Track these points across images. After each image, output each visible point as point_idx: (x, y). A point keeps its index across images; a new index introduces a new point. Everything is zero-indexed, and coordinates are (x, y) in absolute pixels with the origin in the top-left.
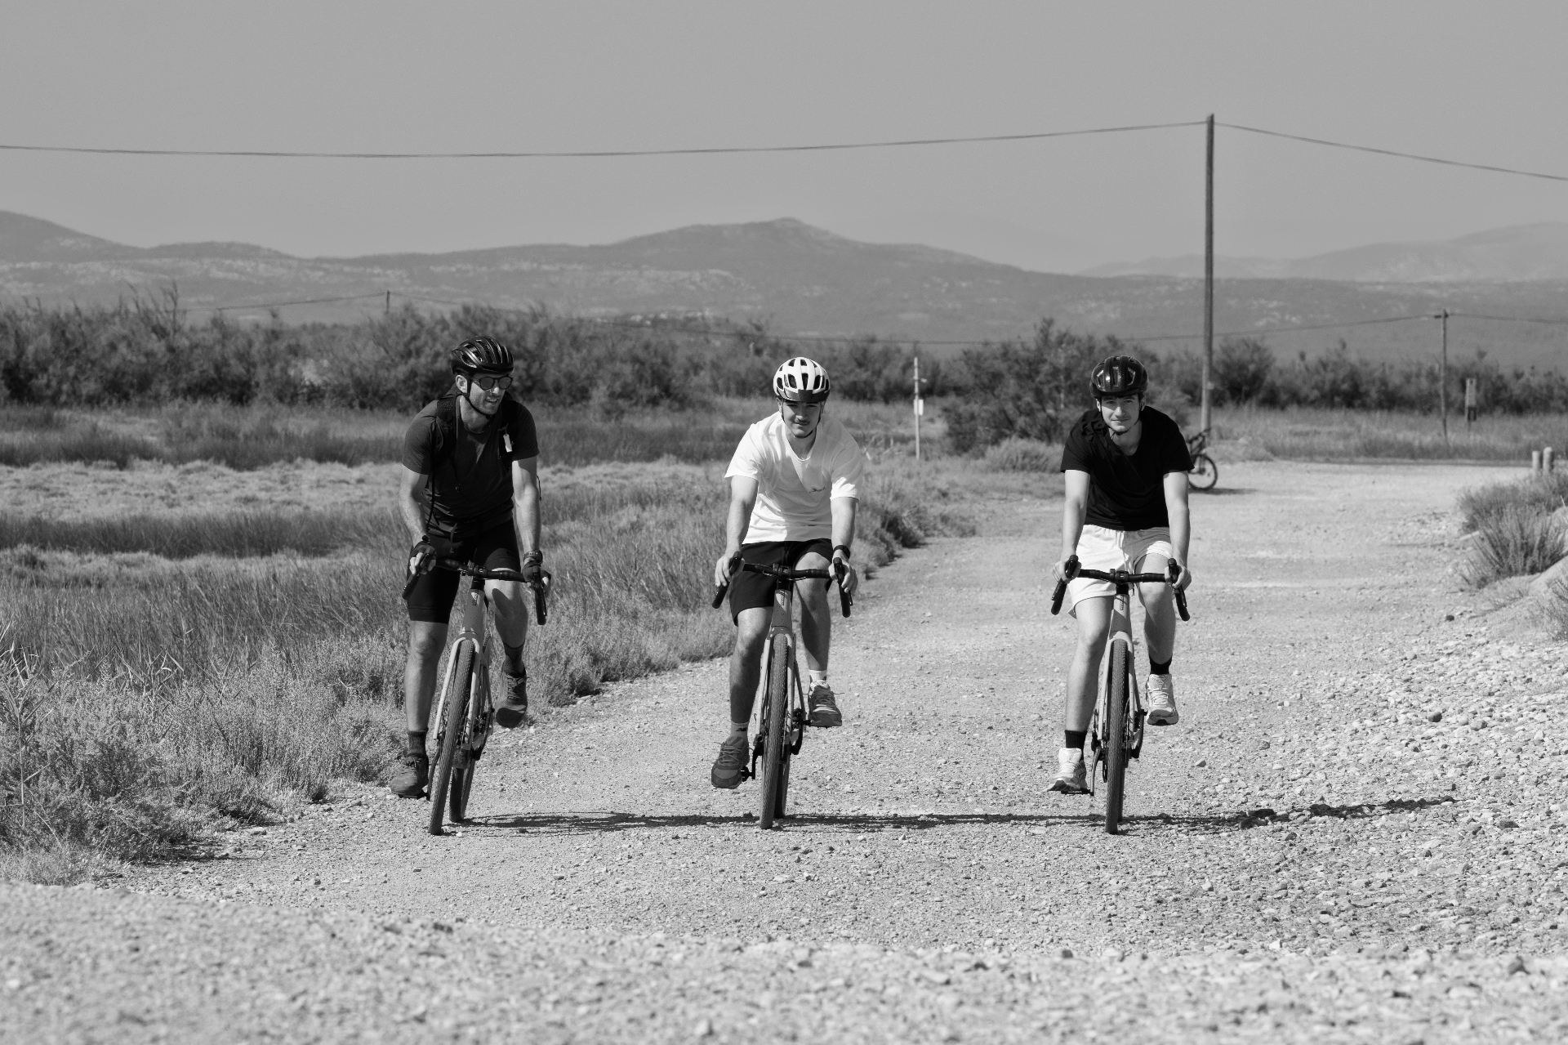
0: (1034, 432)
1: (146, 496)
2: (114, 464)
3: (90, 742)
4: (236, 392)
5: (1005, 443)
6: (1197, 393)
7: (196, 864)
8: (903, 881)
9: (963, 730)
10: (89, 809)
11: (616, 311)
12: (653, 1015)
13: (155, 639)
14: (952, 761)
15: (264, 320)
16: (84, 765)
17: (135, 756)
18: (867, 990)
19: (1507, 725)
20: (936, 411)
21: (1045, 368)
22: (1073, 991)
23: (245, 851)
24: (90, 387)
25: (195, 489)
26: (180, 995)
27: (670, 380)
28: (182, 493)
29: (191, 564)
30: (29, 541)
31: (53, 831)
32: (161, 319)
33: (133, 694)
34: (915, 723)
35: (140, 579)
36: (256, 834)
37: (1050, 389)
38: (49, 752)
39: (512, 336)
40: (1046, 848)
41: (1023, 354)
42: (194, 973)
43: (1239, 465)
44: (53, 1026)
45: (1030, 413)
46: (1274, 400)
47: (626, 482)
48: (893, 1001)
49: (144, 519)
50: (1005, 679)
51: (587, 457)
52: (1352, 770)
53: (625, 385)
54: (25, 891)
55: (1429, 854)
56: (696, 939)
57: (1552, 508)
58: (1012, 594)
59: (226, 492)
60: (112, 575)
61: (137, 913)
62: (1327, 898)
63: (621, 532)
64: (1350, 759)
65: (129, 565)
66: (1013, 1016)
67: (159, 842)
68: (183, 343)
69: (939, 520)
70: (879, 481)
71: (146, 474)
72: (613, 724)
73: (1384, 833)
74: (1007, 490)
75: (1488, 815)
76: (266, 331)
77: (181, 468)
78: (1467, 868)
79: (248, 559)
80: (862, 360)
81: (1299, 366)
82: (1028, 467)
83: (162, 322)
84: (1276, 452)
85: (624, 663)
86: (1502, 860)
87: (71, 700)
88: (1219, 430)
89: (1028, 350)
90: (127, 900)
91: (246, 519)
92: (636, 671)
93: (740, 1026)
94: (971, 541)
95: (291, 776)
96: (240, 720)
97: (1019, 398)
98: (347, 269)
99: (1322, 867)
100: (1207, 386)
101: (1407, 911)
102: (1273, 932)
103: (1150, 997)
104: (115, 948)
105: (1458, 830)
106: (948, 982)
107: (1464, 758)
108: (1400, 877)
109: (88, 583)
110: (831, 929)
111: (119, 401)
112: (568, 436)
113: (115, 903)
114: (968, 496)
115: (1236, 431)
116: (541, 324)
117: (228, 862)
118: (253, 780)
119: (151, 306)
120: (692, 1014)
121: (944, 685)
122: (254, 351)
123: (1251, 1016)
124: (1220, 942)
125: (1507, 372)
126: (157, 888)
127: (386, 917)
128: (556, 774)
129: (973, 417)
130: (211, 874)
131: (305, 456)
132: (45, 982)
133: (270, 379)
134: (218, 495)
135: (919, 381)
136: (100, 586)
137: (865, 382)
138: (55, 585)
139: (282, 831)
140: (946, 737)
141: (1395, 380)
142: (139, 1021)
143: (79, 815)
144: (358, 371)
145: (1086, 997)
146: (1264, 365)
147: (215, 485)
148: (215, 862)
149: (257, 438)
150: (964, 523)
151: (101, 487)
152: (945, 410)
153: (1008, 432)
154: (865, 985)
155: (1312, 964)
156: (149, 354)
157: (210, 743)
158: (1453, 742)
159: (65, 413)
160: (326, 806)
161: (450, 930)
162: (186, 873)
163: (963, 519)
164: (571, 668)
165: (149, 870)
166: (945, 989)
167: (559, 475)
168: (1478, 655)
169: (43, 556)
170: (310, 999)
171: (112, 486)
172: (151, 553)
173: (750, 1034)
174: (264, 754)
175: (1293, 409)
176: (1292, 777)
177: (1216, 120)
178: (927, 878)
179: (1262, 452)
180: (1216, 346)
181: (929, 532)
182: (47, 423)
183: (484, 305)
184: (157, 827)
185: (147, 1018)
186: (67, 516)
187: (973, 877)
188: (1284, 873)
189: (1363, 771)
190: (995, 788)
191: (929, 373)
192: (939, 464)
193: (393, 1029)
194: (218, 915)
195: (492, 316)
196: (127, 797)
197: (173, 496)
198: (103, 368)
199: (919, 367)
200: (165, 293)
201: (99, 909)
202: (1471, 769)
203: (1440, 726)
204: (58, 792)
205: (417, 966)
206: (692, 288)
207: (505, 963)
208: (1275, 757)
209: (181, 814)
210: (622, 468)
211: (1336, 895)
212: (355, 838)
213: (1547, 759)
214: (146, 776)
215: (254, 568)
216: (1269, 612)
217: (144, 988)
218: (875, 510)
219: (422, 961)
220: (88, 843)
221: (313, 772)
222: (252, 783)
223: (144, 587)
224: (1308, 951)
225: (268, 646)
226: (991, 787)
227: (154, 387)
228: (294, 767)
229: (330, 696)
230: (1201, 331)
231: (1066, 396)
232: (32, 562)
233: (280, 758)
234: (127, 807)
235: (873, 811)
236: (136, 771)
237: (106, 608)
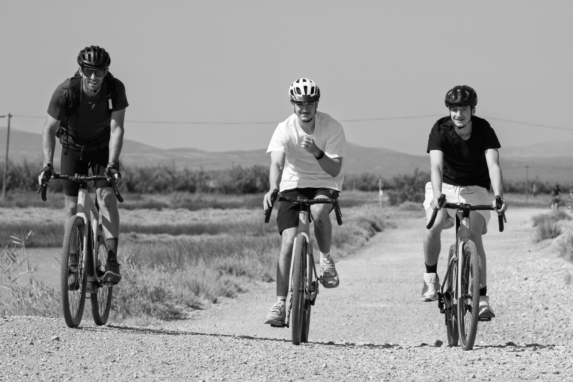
0: (413, 199)
1: (166, 218)
2: (157, 209)
3: (152, 287)
4: (191, 189)
5: (405, 203)
7: (181, 320)
9: (394, 282)
10: (152, 305)
12: (310, 362)
13: (169, 258)
14: (391, 291)
15: (199, 169)
16: (150, 293)
17: (164, 291)
18: (369, 355)
19: (546, 281)
20: (386, 194)
21: (416, 182)
22: (427, 355)
23: (195, 317)
24: (150, 188)
25: (180, 216)
26: (179, 356)
28: (176, 218)
29: (179, 237)
30: (134, 231)
31: (142, 312)
32: (170, 169)
33: (164, 273)
35: (165, 241)
36: (198, 312)
38: (140, 289)
40: (418, 315)
42: (182, 350)
44: (144, 366)
45: (412, 194)
48: (377, 358)
49: (166, 225)
50: (406, 268)
52: (503, 294)
55: (524, 317)
57: (557, 220)
59: (188, 217)
60: (157, 240)
62: (496, 329)
64: (502, 291)
65: (162, 238)
66: (410, 362)
67: (171, 315)
68: (176, 176)
69: (387, 224)
70: (370, 214)
71: (166, 213)
73: (512, 311)
74: (405, 216)
75: (541, 306)
76: (199, 172)
77: (176, 210)
78: (535, 321)
79: (194, 236)
80: (365, 180)
82: (411, 209)
86: (545, 318)
87: (147, 275)
89: (411, 177)
91: (194, 225)
93: (334, 365)
94: (396, 230)
95: (207, 296)
96: (193, 281)
97: (409, 190)
98: (222, 155)
101: (518, 333)
102: (481, 338)
103: (448, 356)
104: (160, 343)
105: (533, 310)
106: (392, 353)
107: (534, 290)
108: (517, 323)
109: (150, 243)
111: (159, 192)
114: (395, 217)
117: (190, 320)
118: (197, 297)
119: (167, 165)
120: (321, 362)
121: (389, 270)
122: (196, 178)
123: (476, 362)
125: (544, 182)
129: (396, 196)
130: (186, 323)
131: (210, 206)
132: (141, 353)
133: (201, 186)
134: (186, 218)
135: (381, 185)
136: (153, 243)
137: (366, 186)
138: (141, 243)
139: (205, 311)
141: (513, 185)
142: (168, 364)
143: (149, 307)
144: (225, 184)
145: (431, 356)
147: (185, 215)
148: (186, 320)
149: (197, 202)
150: (394, 225)
151: (154, 216)
152: (388, 193)
153: (406, 199)
154: (369, 353)
156: (167, 179)
157: (185, 287)
158: (531, 286)
159: (144, 195)
160: (217, 304)
162: (179, 323)
165: (168, 322)
166: (391, 354)
168: (537, 261)
169: (138, 235)
170: (215, 357)
171: (157, 216)
172: (168, 234)
173: (337, 367)
174: (200, 290)
178: (385, 324)
181: (384, 227)
182: (139, 198)
184: (170, 310)
185: (170, 363)
186: (144, 224)
187: (397, 323)
189: (506, 293)
191: (384, 183)
192: (387, 209)
193: (238, 366)
196: (162, 302)
197: (174, 218)
198: (154, 183)
199: (381, 181)
200: (171, 162)
202: (536, 293)
203: (527, 281)
204: (143, 300)
205: (244, 348)
207: (268, 347)
209: (177, 307)
211: (499, 328)
212: (225, 313)
213: (557, 290)
214: (167, 296)
215: (197, 238)
217: (169, 355)
218: (369, 221)
219: (246, 347)
220: (151, 315)
221: (213, 294)
223: (166, 244)
225: (201, 260)
227: (168, 188)
228: (208, 294)
229: (218, 273)
232: (135, 237)
233: (204, 291)
234: (162, 305)
235: (369, 305)
236: (165, 295)
237: (156, 249)
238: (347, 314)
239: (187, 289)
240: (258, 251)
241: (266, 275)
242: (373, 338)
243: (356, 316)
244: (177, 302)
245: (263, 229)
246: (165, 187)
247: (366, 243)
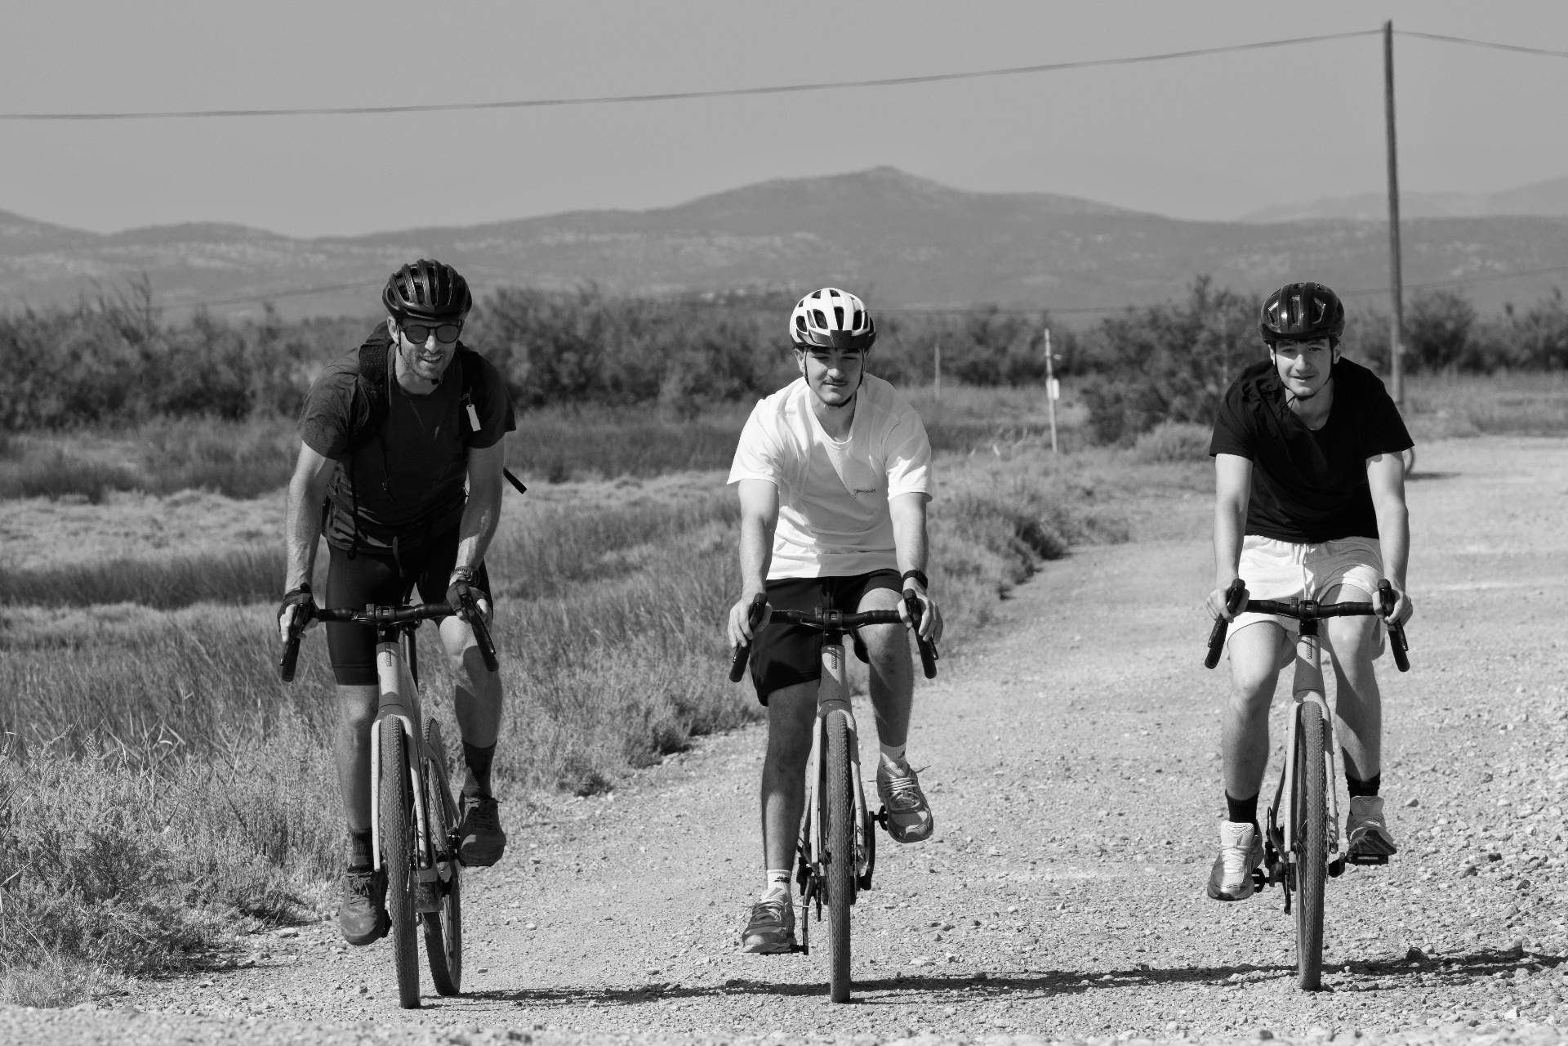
0: (1193, 414)
1: (127, 535)
2: (86, 498)
3: (80, 834)
4: (228, 405)
5: (1159, 430)
6: (1385, 358)
7: (215, 975)
8: (1065, 958)
9: (1127, 775)
10: (84, 915)
11: (681, 288)
13: (149, 707)
14: (1116, 812)
15: (258, 315)
16: (74, 861)
17: (134, 849)
20: (1074, 393)
21: (1203, 336)
23: (274, 957)
24: (51, 405)
25: (187, 525)
27: (752, 369)
28: (171, 528)
29: (186, 616)
31: (42, 944)
32: (133, 321)
33: (127, 773)
34: (1068, 769)
35: (127, 636)
36: (286, 936)
37: (1210, 361)
38: (30, 848)
39: (559, 324)
41: (1175, 320)
43: (1439, 445)
45: (1187, 391)
46: (1477, 364)
47: (706, 494)
49: (125, 563)
50: (1173, 712)
51: (658, 466)
53: (698, 378)
54: (14, 1015)
56: (823, 1038)
58: (1176, 610)
59: (224, 526)
60: (91, 632)
61: (151, 1035)
63: (702, 555)
65: (112, 619)
67: (170, 951)
68: (160, 347)
69: (1084, 524)
70: (1010, 482)
71: (124, 508)
72: (706, 786)
74: (1163, 485)
76: (260, 330)
77: (167, 499)
79: (254, 607)
80: (982, 336)
81: (1506, 323)
82: (1188, 456)
83: (133, 323)
84: (1484, 426)
85: (715, 713)
87: (53, 785)
88: (1414, 402)
89: (1179, 315)
90: (137, 1021)
91: (249, 559)
92: (732, 722)
94: (1124, 549)
95: (324, 865)
96: (259, 800)
97: (1172, 374)
98: (355, 250)
99: (1562, 920)
100: (1398, 349)
109: (63, 644)
110: (982, 1018)
111: (87, 422)
112: (634, 441)
113: (124, 1025)
114: (1118, 494)
115: (1433, 403)
116: (592, 308)
117: (253, 971)
118: (277, 870)
119: (119, 304)
121: (1101, 722)
122: (247, 354)
124: (1445, 1013)
126: (171, 1006)
127: (451, 1028)
128: (642, 849)
129: (1118, 399)
130: (237, 986)
133: (269, 387)
134: (213, 531)
135: (1052, 358)
136: (77, 647)
137: (987, 363)
138: (23, 647)
139: (317, 931)
140: (1106, 784)
143: (71, 923)
146: (1464, 322)
147: (210, 519)
148: (238, 972)
149: (257, 459)
150: (1114, 528)
151: (73, 526)
152: (1085, 392)
153: (1161, 415)
155: (1559, 1034)
156: (120, 364)
157: (223, 829)
159: (23, 439)
161: (528, 1039)
162: (205, 986)
163: (1113, 522)
164: (653, 722)
165: (159, 986)
167: (625, 489)
169: (9, 614)
171: (83, 524)
172: (138, 603)
174: (290, 840)
175: (1502, 374)
176: (1521, 814)
177: (1395, 28)
179: (1466, 426)
180: (1407, 298)
181: (1073, 540)
183: (523, 286)
184: (166, 933)
186: (32, 564)
187: (1147, 949)
188: (1518, 928)
190: (1169, 843)
191: (1063, 348)
192: (1082, 457)
194: (249, 1034)
195: (532, 299)
196: (130, 897)
197: (160, 534)
198: (65, 382)
199: (1051, 341)
200: (134, 287)
201: (105, 1033)
204: (44, 896)
206: (774, 256)
208: (1500, 791)
209: (194, 917)
210: (699, 477)
214: (150, 872)
216: (1485, 618)
218: (1007, 516)
220: (83, 955)
222: (277, 875)
223: (132, 645)
224: (1551, 1019)
225: (287, 709)
226: (1164, 842)
227: (128, 403)
228: (327, 854)
230: (1387, 283)
231: (1230, 369)
233: (309, 844)
234: (128, 910)
235: (1024, 877)
236: (137, 866)
237: (87, 673)
238: (932, 917)
239: (235, 834)
240: (534, 661)
241: (575, 765)
242: (1046, 1016)
243: (968, 924)
244: (192, 898)
245: (552, 568)
246: (115, 399)
247: (999, 610)
